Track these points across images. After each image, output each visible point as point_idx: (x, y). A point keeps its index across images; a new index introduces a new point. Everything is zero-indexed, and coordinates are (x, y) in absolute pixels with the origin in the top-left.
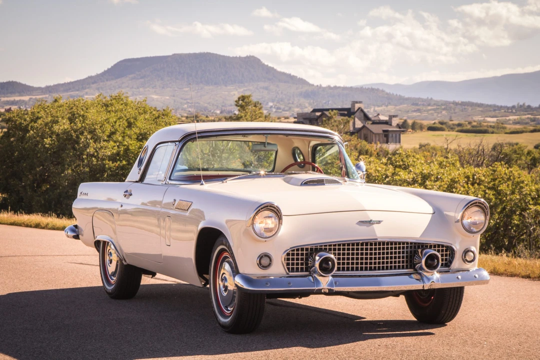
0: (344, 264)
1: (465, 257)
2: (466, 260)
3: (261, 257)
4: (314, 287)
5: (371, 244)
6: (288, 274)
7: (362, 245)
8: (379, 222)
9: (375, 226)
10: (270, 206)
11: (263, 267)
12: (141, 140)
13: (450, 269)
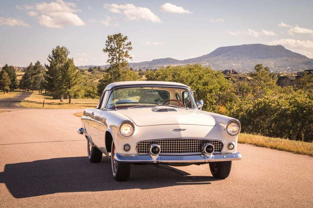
0: (164, 149)
1: (229, 147)
2: (230, 148)
3: (125, 146)
4: (150, 160)
5: (180, 140)
6: (138, 154)
7: (175, 140)
8: (184, 130)
9: (182, 132)
10: (128, 122)
11: (126, 150)
12: (205, 85)
13: (221, 152)
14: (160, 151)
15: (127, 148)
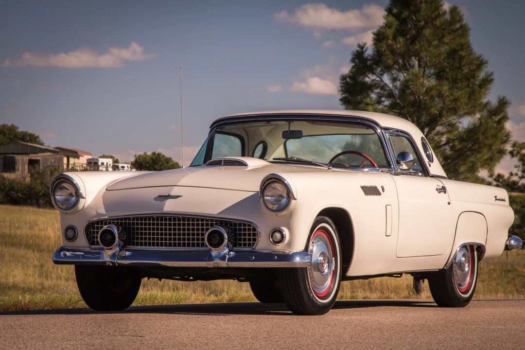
3: (66, 230)
4: (99, 259)
6: (90, 247)
9: (169, 201)
11: (69, 239)
13: (253, 249)
14: (117, 239)
15: (70, 234)
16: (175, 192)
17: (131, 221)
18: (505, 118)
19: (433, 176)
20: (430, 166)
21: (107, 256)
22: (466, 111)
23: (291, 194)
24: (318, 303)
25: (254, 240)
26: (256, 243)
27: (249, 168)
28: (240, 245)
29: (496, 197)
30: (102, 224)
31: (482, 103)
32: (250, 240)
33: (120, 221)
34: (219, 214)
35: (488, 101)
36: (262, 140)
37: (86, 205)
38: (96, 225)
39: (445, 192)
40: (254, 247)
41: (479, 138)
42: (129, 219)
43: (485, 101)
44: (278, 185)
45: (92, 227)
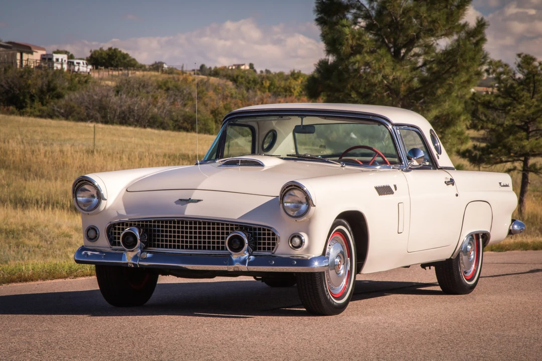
1: (291, 243)
3: (88, 230)
4: (121, 260)
6: (111, 247)
8: (199, 201)
9: (190, 205)
10: (87, 180)
11: (91, 239)
13: (273, 253)
14: (139, 241)
15: (92, 234)
16: (195, 195)
17: (152, 224)
18: (483, 40)
19: (441, 168)
20: (438, 158)
21: (129, 258)
22: (443, 32)
23: (310, 201)
24: (334, 303)
25: (274, 244)
26: (276, 247)
27: (265, 168)
28: (260, 249)
29: (500, 183)
30: (123, 225)
31: (460, 24)
32: (269, 244)
33: (141, 223)
34: (238, 218)
35: (466, 22)
36: (272, 128)
37: (107, 207)
38: (117, 227)
39: (453, 184)
40: (273, 252)
41: (457, 61)
42: (150, 222)
43: (462, 22)
44: (297, 193)
45: (113, 229)
